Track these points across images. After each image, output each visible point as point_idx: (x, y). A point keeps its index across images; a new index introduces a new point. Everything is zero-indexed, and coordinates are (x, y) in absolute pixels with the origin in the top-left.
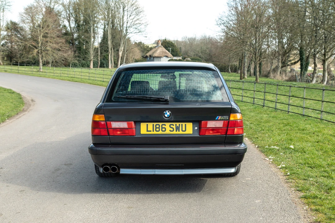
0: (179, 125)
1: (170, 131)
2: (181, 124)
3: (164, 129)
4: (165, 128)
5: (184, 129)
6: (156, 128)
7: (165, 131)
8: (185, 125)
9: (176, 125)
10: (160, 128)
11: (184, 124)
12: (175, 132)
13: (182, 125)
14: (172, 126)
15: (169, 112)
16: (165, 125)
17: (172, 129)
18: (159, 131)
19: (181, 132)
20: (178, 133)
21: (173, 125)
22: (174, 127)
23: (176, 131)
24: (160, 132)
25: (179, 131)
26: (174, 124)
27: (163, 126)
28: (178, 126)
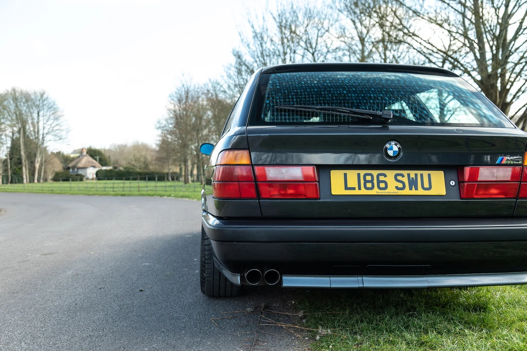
0: (416, 175)
1: (397, 188)
2: (419, 172)
3: (382, 185)
4: (386, 183)
5: (426, 185)
6: (366, 182)
7: (386, 187)
8: (429, 175)
9: (409, 175)
10: (375, 182)
11: (425, 173)
12: (407, 192)
13: (422, 175)
14: (399, 178)
15: (396, 145)
16: (385, 176)
17: (400, 185)
18: (372, 188)
19: (420, 192)
20: (414, 192)
21: (403, 176)
22: (405, 180)
23: (411, 189)
24: (375, 191)
25: (416, 189)
26: (405, 172)
27: (382, 178)
28: (413, 178)
